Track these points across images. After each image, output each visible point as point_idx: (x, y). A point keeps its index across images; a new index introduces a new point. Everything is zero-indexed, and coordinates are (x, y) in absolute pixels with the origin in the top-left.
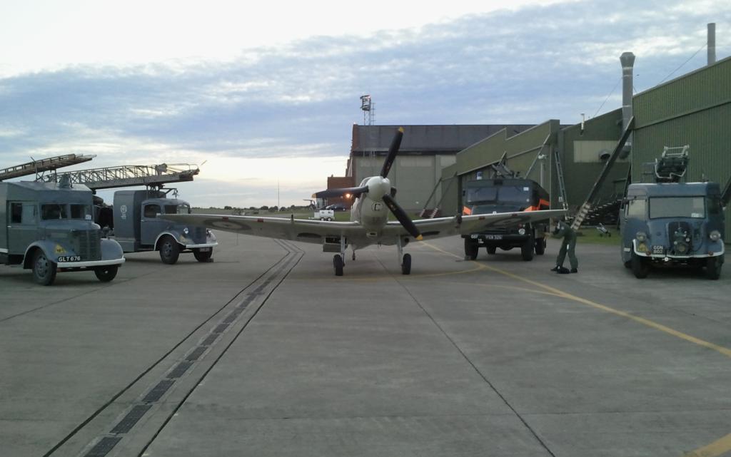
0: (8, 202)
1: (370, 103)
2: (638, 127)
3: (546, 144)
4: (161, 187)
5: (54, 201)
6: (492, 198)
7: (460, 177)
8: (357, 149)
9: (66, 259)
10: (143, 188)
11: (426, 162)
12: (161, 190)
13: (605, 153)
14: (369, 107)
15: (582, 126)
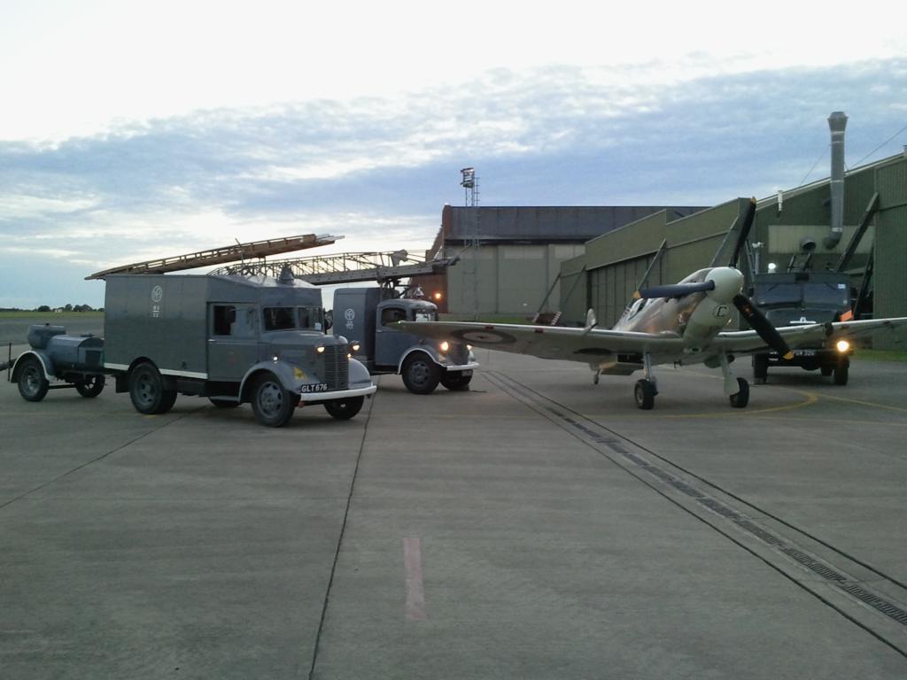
0: (208, 303)
1: (473, 178)
2: (886, 207)
3: (733, 229)
4: (397, 284)
5: (279, 304)
6: (796, 299)
7: (590, 272)
8: (450, 237)
9: (310, 388)
10: (375, 284)
11: (536, 253)
12: (396, 288)
13: (809, 241)
14: (473, 184)
15: (780, 206)
